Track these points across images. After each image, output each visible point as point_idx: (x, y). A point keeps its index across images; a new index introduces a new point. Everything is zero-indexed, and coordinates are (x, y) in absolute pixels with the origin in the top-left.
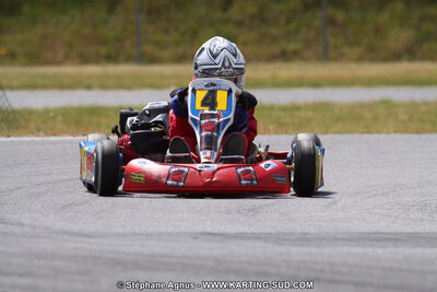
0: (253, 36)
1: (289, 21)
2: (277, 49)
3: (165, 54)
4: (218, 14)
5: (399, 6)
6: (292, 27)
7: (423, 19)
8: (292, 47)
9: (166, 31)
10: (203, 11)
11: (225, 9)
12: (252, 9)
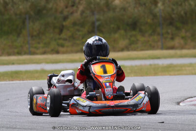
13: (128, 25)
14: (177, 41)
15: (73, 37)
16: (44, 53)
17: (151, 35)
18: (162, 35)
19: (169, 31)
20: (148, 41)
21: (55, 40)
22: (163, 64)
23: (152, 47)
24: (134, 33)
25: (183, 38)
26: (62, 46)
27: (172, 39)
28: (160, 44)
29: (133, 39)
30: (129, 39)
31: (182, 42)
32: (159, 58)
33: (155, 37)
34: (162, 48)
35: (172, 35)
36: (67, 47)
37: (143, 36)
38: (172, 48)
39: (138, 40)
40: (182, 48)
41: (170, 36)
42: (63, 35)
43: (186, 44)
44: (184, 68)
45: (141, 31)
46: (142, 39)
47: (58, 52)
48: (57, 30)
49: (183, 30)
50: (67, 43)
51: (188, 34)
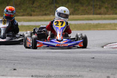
0: (39, 10)
1: (46, 7)
2: (44, 13)
3: (19, 14)
4: (31, 6)
5: (70, 4)
6: (46, 8)
7: (75, 6)
8: (47, 12)
9: (20, 9)
10: (28, 5)
11: (32, 5)
12: (39, 4)
14: (103, 10)
15: (40, 6)
16: (23, 15)
17: (87, 6)
18: (94, 6)
19: (98, 4)
20: (85, 10)
21: (30, 8)
22: (94, 23)
23: (88, 13)
24: (77, 4)
25: (106, 8)
26: (34, 12)
27: (100, 8)
28: (92, 11)
29: (76, 8)
30: (74, 8)
31: (105, 10)
32: (91, 20)
33: (90, 7)
34: (93, 14)
35: (100, 6)
36: (37, 12)
37: (82, 6)
38: (100, 14)
39: (79, 9)
40: (105, 14)
41: (98, 7)
42: (35, 5)
43: (108, 11)
44: (106, 26)
45: (81, 3)
46: (82, 8)
47: (31, 15)
48: (31, 2)
49: (106, 3)
50: (37, 10)
51: (110, 6)
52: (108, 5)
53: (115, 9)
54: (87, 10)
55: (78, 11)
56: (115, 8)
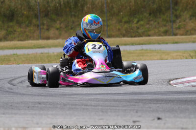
13: (5, 16)
14: (52, 32)
17: (28, 26)
18: (38, 26)
19: (45, 22)
20: (25, 32)
23: (28, 38)
24: (11, 24)
25: (57, 29)
27: (48, 30)
28: (35, 35)
29: (10, 29)
30: (7, 30)
31: (57, 32)
33: (32, 28)
35: (47, 26)
37: (20, 26)
38: (48, 38)
39: (15, 31)
40: (57, 38)
41: (45, 27)
43: (60, 34)
46: (19, 30)
49: (58, 22)
51: (63, 25)
52: (60, 24)
53: (72, 31)
54: (27, 33)
55: (14, 34)
56: (72, 29)
